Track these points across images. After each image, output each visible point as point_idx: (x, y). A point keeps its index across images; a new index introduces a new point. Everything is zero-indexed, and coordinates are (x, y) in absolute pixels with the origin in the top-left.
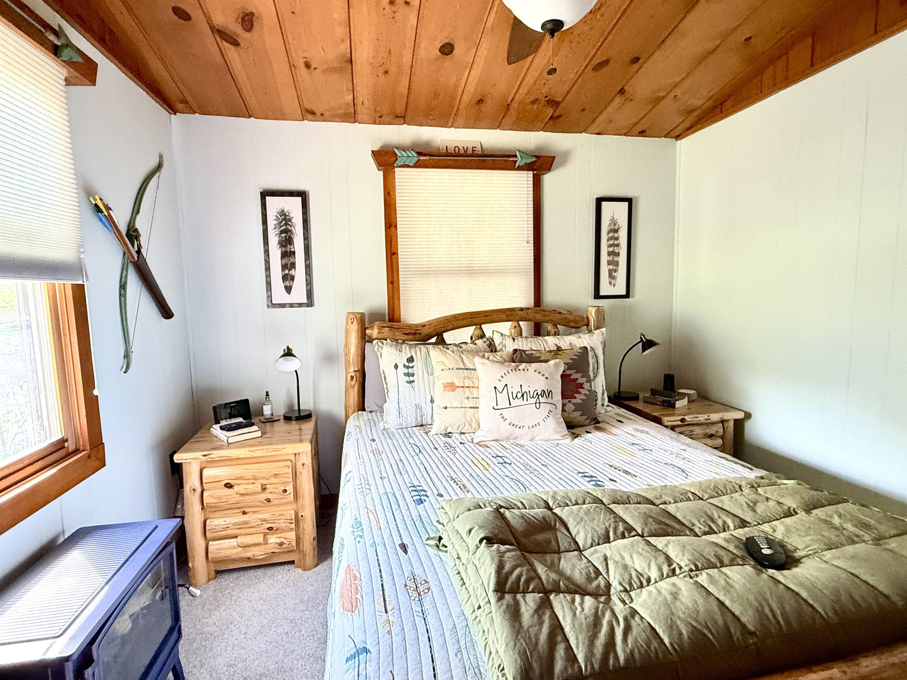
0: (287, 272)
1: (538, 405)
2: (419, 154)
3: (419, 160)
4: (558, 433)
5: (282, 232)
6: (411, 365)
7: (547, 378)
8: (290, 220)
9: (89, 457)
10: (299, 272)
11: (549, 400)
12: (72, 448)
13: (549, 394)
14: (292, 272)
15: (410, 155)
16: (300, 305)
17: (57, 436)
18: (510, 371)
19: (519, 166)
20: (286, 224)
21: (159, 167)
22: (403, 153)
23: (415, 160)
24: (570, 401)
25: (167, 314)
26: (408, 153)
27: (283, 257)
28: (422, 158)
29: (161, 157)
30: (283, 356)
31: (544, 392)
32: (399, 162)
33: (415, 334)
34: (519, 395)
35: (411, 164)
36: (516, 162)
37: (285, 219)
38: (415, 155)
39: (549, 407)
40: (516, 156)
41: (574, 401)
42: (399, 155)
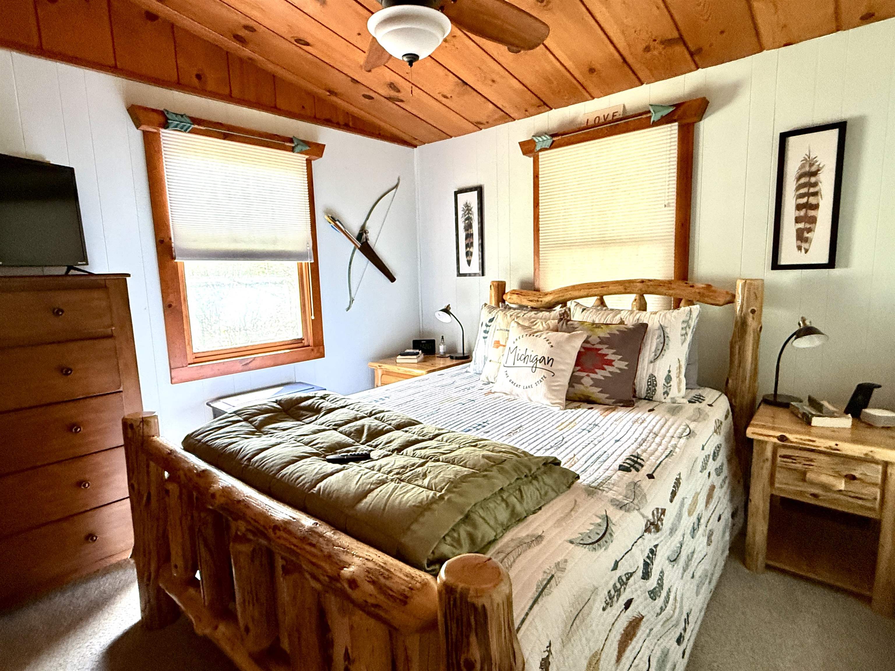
0: (468, 249)
1: (534, 369)
2: (553, 136)
3: (553, 141)
4: (548, 398)
5: (466, 220)
6: (489, 324)
7: (552, 346)
8: (471, 210)
9: (313, 350)
10: (475, 250)
11: (548, 367)
12: (306, 344)
13: (548, 362)
14: (471, 250)
15: (545, 139)
16: (475, 275)
17: (300, 336)
18: (525, 336)
19: (654, 121)
20: (468, 213)
21: (396, 186)
22: (539, 138)
23: (550, 142)
24: (588, 376)
25: (392, 279)
26: (543, 137)
27: (466, 239)
28: (555, 139)
29: (399, 180)
30: (442, 310)
31: (544, 358)
32: (538, 148)
33: (538, 301)
34: (522, 358)
35: (547, 147)
36: (650, 117)
37: (468, 210)
38: (549, 138)
39: (544, 373)
40: (649, 112)
41: (593, 375)
42: (537, 141)
